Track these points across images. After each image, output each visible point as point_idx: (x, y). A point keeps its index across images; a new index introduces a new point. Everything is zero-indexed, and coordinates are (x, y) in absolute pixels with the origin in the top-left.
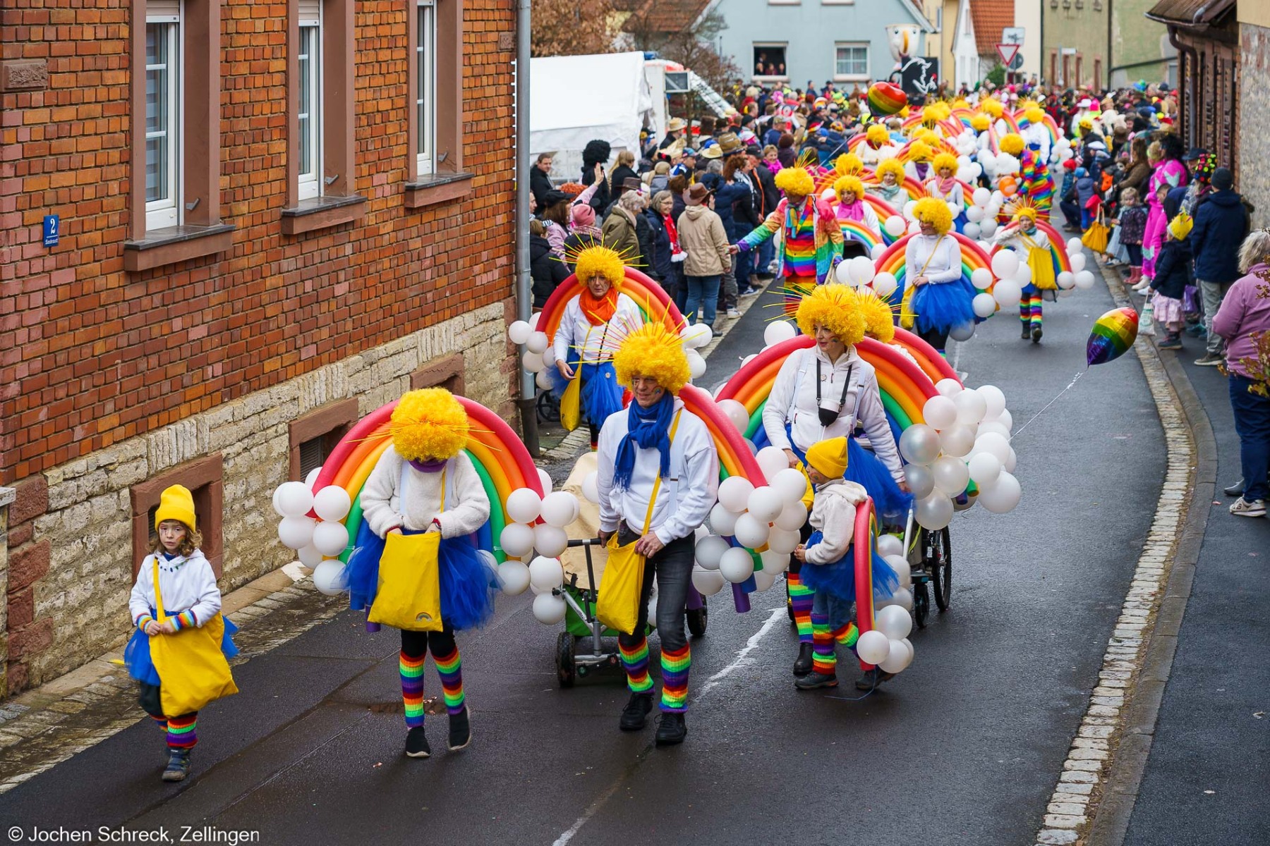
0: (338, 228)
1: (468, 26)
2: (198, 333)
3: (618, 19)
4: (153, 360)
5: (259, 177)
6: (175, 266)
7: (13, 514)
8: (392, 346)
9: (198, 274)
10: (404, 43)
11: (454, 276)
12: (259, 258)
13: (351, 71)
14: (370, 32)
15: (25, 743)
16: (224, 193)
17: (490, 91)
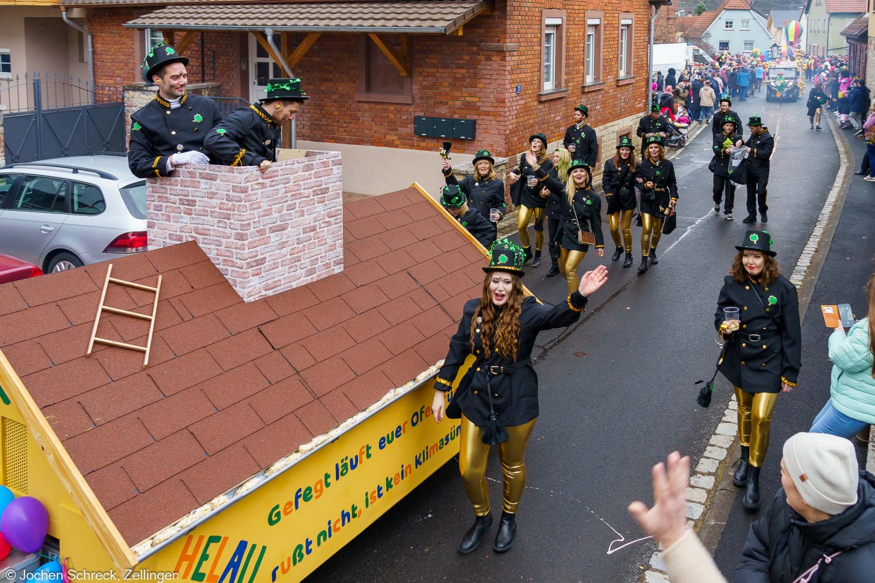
0: (597, 90)
1: (636, 35)
2: (558, 118)
3: (679, 34)
4: (546, 125)
5: (575, 76)
6: (552, 100)
7: (508, 165)
8: (612, 124)
9: (558, 102)
10: (617, 40)
11: (630, 105)
12: (574, 99)
13: (602, 47)
14: (608, 36)
15: (510, 225)
16: (566, 80)
17: (642, 53)
